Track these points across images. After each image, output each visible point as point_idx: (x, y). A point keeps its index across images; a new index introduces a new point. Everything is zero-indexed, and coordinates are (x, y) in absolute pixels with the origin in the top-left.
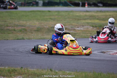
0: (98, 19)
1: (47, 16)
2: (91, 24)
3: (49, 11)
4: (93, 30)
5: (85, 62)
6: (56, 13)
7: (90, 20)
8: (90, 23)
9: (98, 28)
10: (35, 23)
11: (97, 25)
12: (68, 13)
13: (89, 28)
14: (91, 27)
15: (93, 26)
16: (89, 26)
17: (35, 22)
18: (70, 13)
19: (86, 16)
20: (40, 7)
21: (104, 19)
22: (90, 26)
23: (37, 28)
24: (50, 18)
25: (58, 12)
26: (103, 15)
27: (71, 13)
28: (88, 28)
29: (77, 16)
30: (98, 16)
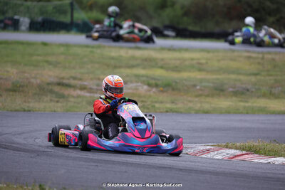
0: (162, 67)
1: (38, 55)
2: (144, 79)
3: (45, 44)
4: (149, 93)
5: (126, 172)
6: (62, 49)
7: (144, 68)
8: (143, 76)
9: (161, 89)
10: (8, 72)
11: (159, 83)
12: (89, 49)
13: (140, 88)
14: (146, 87)
15: (149, 85)
16: (139, 84)
17: (9, 69)
18: (95, 50)
19: (133, 58)
20: (23, 31)
21: (177, 67)
22: (143, 82)
23: (13, 83)
24: (47, 62)
25: (67, 45)
26: (175, 59)
27: (99, 51)
28: (137, 89)
29: (113, 58)
30: (162, 60)
